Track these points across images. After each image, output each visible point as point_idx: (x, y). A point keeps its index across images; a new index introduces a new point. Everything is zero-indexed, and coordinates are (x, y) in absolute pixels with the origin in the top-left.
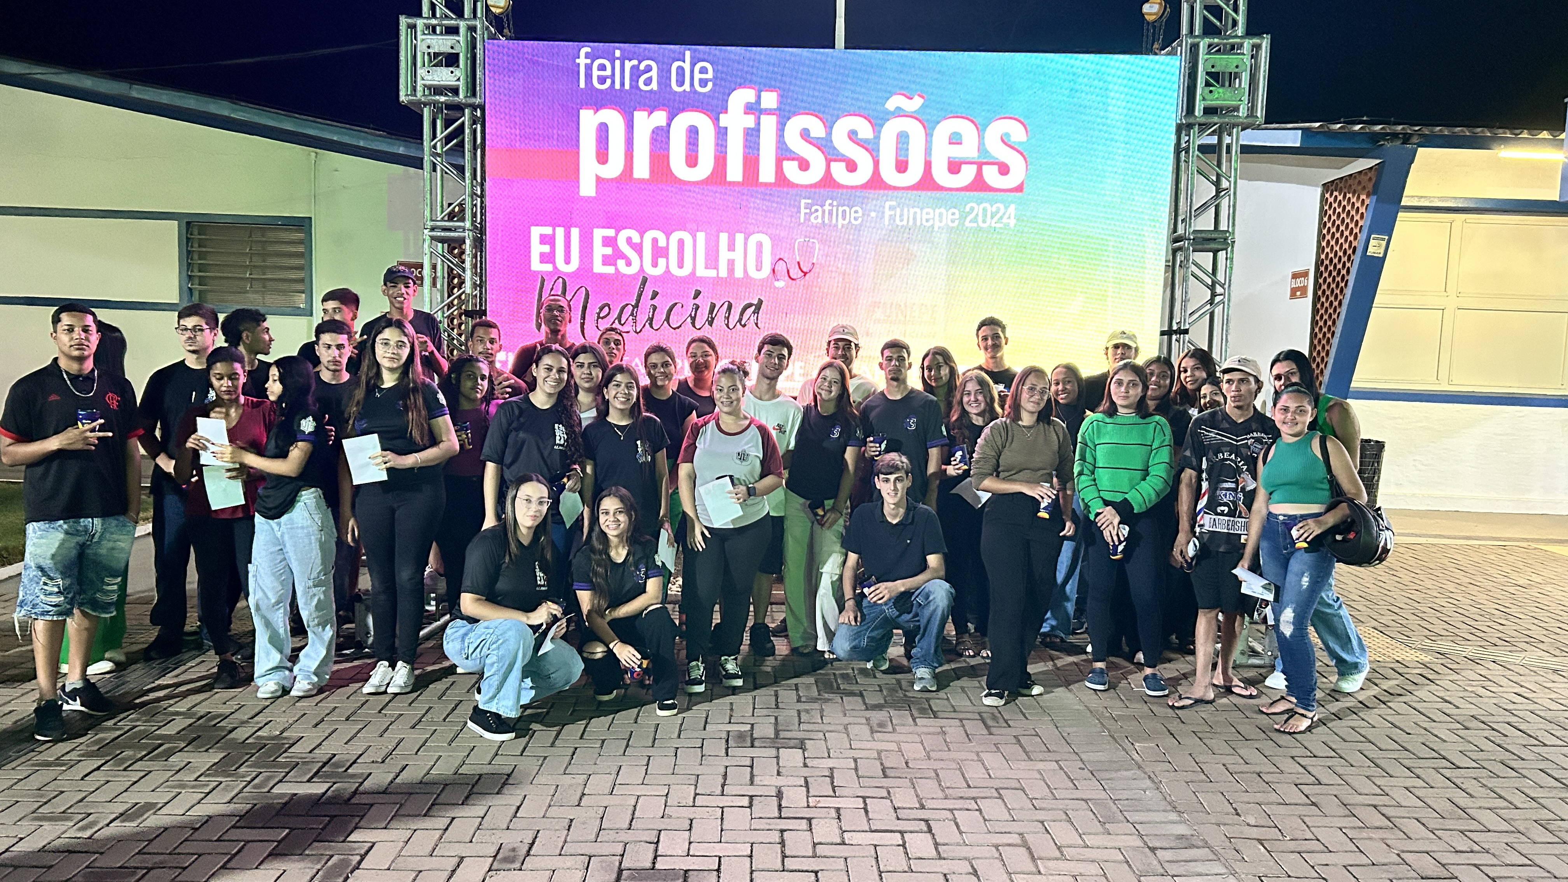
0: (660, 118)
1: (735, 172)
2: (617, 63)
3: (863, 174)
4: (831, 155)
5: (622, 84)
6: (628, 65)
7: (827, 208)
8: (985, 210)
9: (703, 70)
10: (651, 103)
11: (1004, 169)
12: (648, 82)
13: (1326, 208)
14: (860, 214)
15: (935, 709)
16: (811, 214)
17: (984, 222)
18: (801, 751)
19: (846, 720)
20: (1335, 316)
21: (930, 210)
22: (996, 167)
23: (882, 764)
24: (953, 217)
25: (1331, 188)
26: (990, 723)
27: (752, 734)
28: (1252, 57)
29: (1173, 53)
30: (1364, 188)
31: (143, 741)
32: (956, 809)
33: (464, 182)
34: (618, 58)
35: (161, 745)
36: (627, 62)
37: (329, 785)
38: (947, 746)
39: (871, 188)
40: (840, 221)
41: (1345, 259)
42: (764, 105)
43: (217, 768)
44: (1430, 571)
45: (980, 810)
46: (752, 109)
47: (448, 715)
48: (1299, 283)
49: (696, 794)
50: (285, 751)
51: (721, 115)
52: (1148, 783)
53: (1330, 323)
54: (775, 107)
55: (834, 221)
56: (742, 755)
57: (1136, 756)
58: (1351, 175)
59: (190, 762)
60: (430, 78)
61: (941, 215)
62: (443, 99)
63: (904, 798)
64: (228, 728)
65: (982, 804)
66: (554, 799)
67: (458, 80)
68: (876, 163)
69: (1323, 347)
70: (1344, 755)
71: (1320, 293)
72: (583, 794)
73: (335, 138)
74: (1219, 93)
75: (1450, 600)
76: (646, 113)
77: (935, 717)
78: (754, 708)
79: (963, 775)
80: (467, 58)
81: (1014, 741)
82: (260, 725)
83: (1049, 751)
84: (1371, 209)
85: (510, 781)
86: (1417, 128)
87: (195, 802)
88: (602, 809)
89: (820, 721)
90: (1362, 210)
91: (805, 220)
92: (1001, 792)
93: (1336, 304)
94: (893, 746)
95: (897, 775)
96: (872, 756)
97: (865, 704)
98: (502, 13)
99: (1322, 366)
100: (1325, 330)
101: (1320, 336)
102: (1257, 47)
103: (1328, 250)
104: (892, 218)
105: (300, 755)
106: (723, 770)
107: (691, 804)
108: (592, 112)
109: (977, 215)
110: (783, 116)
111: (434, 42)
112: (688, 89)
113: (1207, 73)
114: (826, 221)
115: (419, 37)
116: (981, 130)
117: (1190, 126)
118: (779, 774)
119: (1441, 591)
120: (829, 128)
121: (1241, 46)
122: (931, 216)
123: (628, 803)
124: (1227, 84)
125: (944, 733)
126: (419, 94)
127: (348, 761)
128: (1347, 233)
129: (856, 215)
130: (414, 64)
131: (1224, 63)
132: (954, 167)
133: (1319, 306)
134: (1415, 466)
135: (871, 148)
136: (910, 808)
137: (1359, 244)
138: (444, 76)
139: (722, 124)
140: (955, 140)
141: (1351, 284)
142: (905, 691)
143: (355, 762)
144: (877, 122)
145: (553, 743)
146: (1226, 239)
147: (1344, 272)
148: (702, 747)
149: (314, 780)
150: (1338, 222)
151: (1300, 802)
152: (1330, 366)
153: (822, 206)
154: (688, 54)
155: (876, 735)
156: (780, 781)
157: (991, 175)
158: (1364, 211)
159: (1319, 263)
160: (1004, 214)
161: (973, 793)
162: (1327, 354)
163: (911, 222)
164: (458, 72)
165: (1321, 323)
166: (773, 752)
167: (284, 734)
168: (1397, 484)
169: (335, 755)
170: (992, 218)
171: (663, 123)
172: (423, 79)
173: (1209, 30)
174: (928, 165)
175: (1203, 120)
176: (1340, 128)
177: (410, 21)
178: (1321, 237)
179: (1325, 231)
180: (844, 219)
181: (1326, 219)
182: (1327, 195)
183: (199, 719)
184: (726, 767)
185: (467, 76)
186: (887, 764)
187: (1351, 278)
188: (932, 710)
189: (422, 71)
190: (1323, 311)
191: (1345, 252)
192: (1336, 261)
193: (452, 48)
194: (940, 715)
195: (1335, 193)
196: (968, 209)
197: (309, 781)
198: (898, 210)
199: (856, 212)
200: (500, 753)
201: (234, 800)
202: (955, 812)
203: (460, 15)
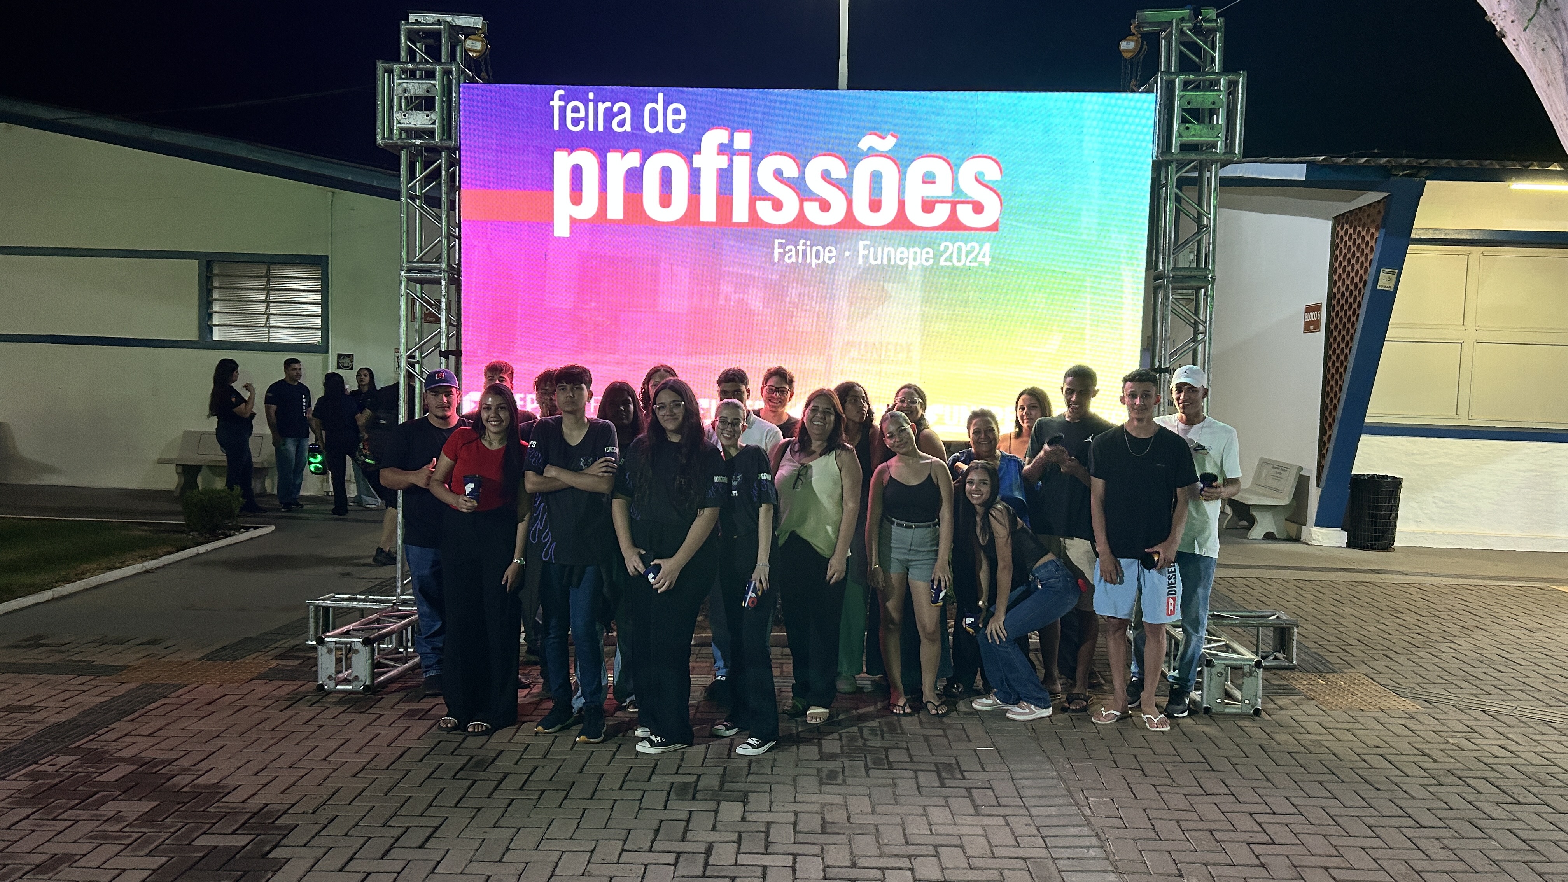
0: (633, 159)
1: (708, 212)
2: (591, 105)
3: (837, 214)
4: (804, 194)
5: (596, 125)
6: (602, 107)
7: (801, 247)
8: (959, 249)
9: (677, 112)
10: (624, 144)
11: (978, 208)
12: (621, 124)
13: (1338, 241)
14: (834, 254)
15: (891, 760)
16: (785, 253)
17: (959, 260)
18: (741, 804)
19: (798, 771)
20: (1346, 351)
21: (904, 249)
22: (970, 206)
23: (823, 819)
24: (928, 256)
25: (1342, 221)
26: (944, 775)
27: (696, 786)
28: (1229, 94)
29: (1150, 90)
30: (1373, 221)
31: (80, 788)
32: (887, 868)
33: (441, 224)
34: (592, 101)
35: (97, 793)
36: (600, 104)
37: (252, 837)
38: (895, 799)
39: (845, 227)
40: (814, 261)
41: (1355, 293)
42: (737, 146)
43: (145, 819)
44: (1437, 613)
45: (912, 870)
46: (726, 149)
47: (392, 764)
48: (1313, 316)
49: (623, 850)
50: (218, 801)
51: (694, 156)
52: (1094, 841)
53: (1342, 357)
54: (747, 146)
55: (808, 261)
56: (680, 808)
57: (1087, 812)
58: (1361, 208)
59: (120, 812)
60: (406, 121)
61: (916, 253)
62: (418, 142)
63: (838, 856)
64: (169, 776)
65: (917, 863)
66: (477, 854)
67: (434, 123)
68: (850, 203)
69: (1336, 382)
70: (1305, 814)
71: (1332, 327)
72: (508, 849)
73: (350, 178)
74: (1195, 129)
75: (1452, 645)
76: (619, 155)
77: (891, 768)
78: (705, 758)
79: (904, 830)
80: (444, 102)
81: (966, 794)
82: (200, 773)
83: (1000, 806)
84: (1380, 243)
85: (436, 835)
86: (1423, 161)
87: (114, 854)
88: (524, 865)
89: (770, 773)
90: (1372, 243)
91: (779, 260)
92: (941, 850)
93: (1348, 338)
94: (838, 799)
95: (836, 830)
96: (815, 810)
97: (820, 752)
98: (478, 57)
99: (1335, 401)
100: (1338, 364)
101: (1333, 370)
102: (1236, 83)
103: (1339, 284)
104: (866, 257)
105: (232, 805)
106: (655, 825)
107: (615, 860)
108: (566, 153)
109: (952, 253)
110: (756, 156)
111: (410, 86)
112: (661, 130)
113: (1184, 110)
114: (800, 261)
115: (396, 82)
116: (954, 169)
117: (1168, 163)
118: (714, 829)
119: (1445, 635)
120: (802, 167)
121: (1217, 83)
122: (905, 255)
123: (551, 859)
124: (1207, 120)
125: (895, 785)
126: (396, 137)
127: (279, 811)
128: (1357, 267)
129: (831, 254)
130: (391, 108)
131: (1200, 100)
132: (928, 206)
133: (1331, 340)
134: (1435, 503)
135: (845, 187)
136: (839, 867)
137: (1369, 278)
138: (420, 120)
139: (695, 165)
140: (929, 179)
141: (1362, 318)
142: (866, 740)
143: (285, 813)
144: (851, 160)
145: (492, 793)
146: (1206, 277)
147: (1355, 306)
148: (641, 800)
149: (239, 832)
150: (1349, 256)
151: (1249, 863)
152: (1342, 402)
153: (796, 247)
154: (661, 96)
155: (825, 788)
156: (713, 837)
157: (965, 213)
158: (1373, 244)
159: (1331, 297)
160: (979, 253)
161: (911, 850)
162: (1340, 389)
163: (885, 262)
164: (433, 116)
165: (1334, 358)
166: (714, 805)
167: (224, 782)
168: (1417, 522)
169: (267, 805)
170: (967, 257)
171: (638, 165)
172: (399, 123)
173: (1186, 66)
174: (902, 204)
175: (1180, 157)
176: (1344, 161)
177: (387, 65)
178: (1332, 270)
179: (1337, 265)
180: (818, 258)
181: (1337, 253)
182: (1339, 229)
183: (141, 766)
184: (661, 821)
185: (443, 119)
186: (829, 818)
187: (1362, 312)
188: (888, 760)
189: (399, 115)
190: (1335, 346)
191: (1356, 287)
192: (1347, 294)
193: (428, 91)
194: (895, 766)
195: (1346, 226)
196: (942, 248)
197: (233, 833)
198: (872, 249)
199: (830, 251)
200: (434, 804)
201: (153, 853)
202: (886, 871)
203: (438, 60)
